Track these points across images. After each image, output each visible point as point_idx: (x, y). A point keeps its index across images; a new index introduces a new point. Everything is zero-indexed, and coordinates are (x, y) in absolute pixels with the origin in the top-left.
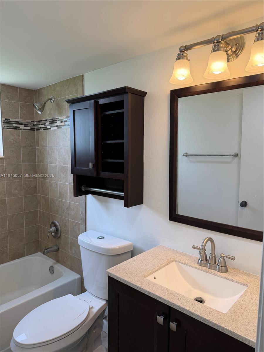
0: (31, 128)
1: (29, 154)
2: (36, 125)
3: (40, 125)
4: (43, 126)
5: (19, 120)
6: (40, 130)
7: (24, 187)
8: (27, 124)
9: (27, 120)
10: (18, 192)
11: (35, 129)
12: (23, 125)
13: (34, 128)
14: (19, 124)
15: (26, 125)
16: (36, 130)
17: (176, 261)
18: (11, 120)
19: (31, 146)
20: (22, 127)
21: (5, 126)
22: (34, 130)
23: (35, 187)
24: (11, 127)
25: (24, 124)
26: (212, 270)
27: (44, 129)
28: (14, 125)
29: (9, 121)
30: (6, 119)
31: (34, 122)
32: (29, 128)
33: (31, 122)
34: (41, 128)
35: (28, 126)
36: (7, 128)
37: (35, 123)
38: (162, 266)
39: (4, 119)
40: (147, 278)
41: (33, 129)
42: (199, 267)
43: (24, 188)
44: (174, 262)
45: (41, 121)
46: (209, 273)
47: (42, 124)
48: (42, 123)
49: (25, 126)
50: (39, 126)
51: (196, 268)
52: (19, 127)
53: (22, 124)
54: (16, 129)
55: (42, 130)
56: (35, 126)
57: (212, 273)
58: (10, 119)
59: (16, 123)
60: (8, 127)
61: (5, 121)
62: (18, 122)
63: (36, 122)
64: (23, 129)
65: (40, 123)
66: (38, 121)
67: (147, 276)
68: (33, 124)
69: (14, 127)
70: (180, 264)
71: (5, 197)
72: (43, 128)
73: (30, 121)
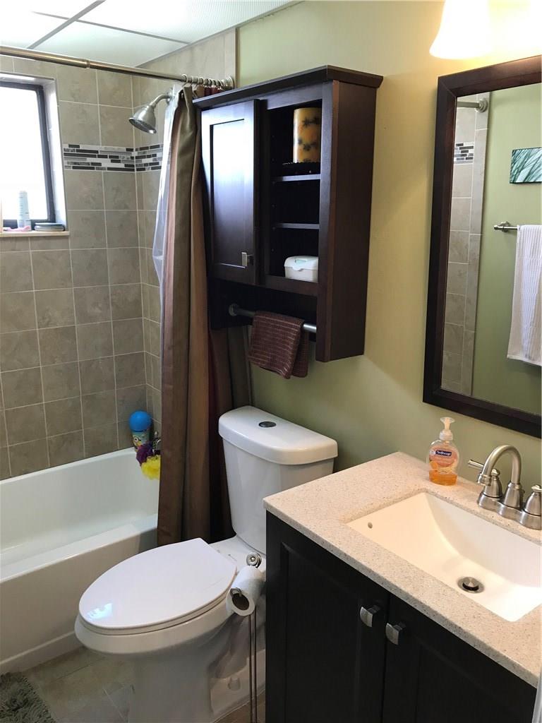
0: (126, 165)
1: (121, 225)
2: (137, 158)
3: (144, 157)
4: (150, 160)
5: (99, 148)
6: (144, 169)
7: (112, 300)
8: (117, 157)
9: (116, 148)
10: (100, 311)
11: (135, 168)
12: (109, 160)
13: (133, 166)
14: (100, 156)
15: (115, 159)
16: (138, 170)
17: (427, 492)
18: (81, 148)
19: (126, 207)
20: (106, 163)
21: (68, 163)
22: (133, 170)
23: (137, 302)
24: (81, 163)
25: (110, 157)
26: (510, 520)
27: (153, 168)
28: (90, 160)
29: (77, 151)
30: (70, 146)
31: (132, 150)
32: (122, 165)
33: (125, 151)
34: (146, 165)
35: (119, 162)
36: (74, 168)
37: (135, 154)
38: (392, 500)
39: (66, 147)
40: (350, 525)
41: (129, 168)
42: (478, 509)
43: (112, 303)
44: (423, 495)
45: (147, 148)
46: (503, 527)
47: (149, 157)
48: (149, 152)
49: (112, 161)
50: (143, 160)
51: (471, 512)
52: (100, 164)
53: (106, 157)
54: (93, 168)
55: (149, 170)
56: (135, 160)
57: (506, 527)
58: (78, 146)
59: (93, 153)
60: (75, 163)
61: (68, 150)
62: (97, 152)
63: (137, 150)
64: (109, 169)
65: (144, 153)
66: (141, 149)
67: (352, 520)
68: (129, 157)
69: (88, 164)
70: (436, 498)
71: (74, 323)
72: (151, 164)
73: (124, 149)
